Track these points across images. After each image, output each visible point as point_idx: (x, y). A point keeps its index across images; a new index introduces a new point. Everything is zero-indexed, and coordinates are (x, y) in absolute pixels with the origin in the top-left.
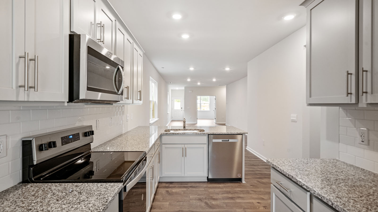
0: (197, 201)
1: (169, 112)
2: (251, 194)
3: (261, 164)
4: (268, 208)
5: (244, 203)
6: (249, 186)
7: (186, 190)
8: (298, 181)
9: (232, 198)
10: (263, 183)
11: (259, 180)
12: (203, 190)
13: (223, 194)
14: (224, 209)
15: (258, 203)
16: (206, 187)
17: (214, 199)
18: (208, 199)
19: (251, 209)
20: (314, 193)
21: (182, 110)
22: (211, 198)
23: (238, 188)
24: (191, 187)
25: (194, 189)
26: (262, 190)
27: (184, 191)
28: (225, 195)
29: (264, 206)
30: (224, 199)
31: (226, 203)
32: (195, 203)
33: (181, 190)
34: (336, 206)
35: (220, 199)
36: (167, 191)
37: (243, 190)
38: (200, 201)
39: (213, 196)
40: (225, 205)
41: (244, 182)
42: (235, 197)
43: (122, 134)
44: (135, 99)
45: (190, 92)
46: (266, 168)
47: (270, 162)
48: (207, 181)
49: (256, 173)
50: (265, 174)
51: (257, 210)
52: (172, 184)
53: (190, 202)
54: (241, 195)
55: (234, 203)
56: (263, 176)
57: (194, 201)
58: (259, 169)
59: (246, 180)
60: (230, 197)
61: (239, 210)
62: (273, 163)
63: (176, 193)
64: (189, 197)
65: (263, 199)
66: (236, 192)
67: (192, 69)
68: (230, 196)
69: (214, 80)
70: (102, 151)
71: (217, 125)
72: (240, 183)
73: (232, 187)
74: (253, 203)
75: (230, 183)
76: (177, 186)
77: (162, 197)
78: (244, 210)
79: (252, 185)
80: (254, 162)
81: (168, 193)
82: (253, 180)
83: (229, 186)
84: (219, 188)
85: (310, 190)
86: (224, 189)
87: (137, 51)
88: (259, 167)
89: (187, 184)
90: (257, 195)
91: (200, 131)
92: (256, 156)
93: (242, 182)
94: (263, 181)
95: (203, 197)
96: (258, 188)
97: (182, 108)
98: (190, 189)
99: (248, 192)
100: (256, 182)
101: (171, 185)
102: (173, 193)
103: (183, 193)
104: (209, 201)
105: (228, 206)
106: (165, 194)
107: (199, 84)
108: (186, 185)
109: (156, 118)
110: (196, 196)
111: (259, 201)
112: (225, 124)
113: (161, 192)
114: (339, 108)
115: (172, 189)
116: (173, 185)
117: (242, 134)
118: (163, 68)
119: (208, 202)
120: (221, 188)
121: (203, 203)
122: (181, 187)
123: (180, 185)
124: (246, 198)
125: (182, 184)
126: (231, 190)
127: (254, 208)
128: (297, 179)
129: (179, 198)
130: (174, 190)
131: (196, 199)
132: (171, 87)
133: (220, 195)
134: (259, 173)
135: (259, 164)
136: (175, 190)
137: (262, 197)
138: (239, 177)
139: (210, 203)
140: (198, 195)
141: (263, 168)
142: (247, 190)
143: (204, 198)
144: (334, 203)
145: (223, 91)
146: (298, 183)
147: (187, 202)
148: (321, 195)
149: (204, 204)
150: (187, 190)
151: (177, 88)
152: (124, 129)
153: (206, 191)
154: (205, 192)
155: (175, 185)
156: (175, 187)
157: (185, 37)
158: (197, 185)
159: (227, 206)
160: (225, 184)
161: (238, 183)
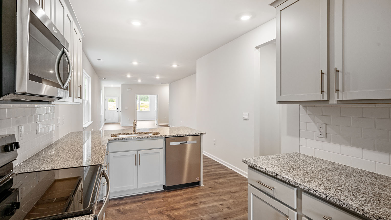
0: (158, 215)
1: (102, 114)
2: (211, 196)
3: (213, 164)
4: (231, 209)
5: (208, 207)
6: (208, 188)
7: (141, 204)
8: (285, 179)
9: (194, 205)
10: (220, 183)
11: (216, 181)
12: (162, 201)
13: (183, 202)
14: (190, 218)
15: (221, 204)
16: (164, 197)
17: (176, 209)
18: (170, 210)
19: (216, 212)
20: (305, 188)
21: (118, 110)
22: (172, 209)
23: (198, 192)
24: (146, 200)
25: (151, 202)
26: (221, 190)
27: (140, 206)
28: (187, 202)
29: (227, 207)
30: (186, 207)
31: (189, 211)
32: (156, 218)
33: (136, 206)
34: (330, 198)
35: (182, 208)
36: (119, 210)
37: (203, 194)
38: (161, 214)
39: (175, 206)
40: (189, 214)
41: (202, 185)
42: (197, 203)
43: (52, 144)
44: (75, 97)
45: (128, 90)
46: (219, 168)
47: (248, 161)
48: (163, 190)
49: (211, 174)
50: (220, 173)
51: (222, 212)
52: (123, 200)
53: (149, 218)
54: (203, 200)
55: (197, 209)
56: (218, 176)
57: (155, 216)
58: (213, 170)
59: (204, 183)
60: (192, 204)
61: (205, 216)
62: (252, 163)
63: (131, 210)
64: (148, 212)
65: (224, 200)
66: (196, 198)
67: (135, 63)
68: (192, 202)
69: (158, 77)
70: (32, 171)
71: (160, 126)
72: (198, 186)
73: (191, 192)
74: (216, 206)
75: (188, 188)
76: (129, 201)
77: (113, 218)
78: (209, 215)
79: (210, 187)
80: (206, 162)
81: (120, 212)
82: (210, 181)
83: (188, 192)
84: (178, 195)
85: (299, 185)
86: (184, 196)
87: (77, 34)
88: (213, 167)
89: (141, 197)
90: (218, 197)
91: (153, 134)
92: (207, 157)
93: (200, 186)
94: (219, 181)
95: (163, 209)
96: (217, 189)
97: (117, 109)
98: (146, 202)
99: (209, 196)
100: (213, 183)
101: (121, 202)
102: (126, 210)
103: (138, 208)
104: (171, 212)
105: (193, 214)
106: (116, 214)
107: (139, 81)
108: (140, 199)
109: (89, 121)
110: (156, 209)
111: (222, 203)
112: (168, 125)
113: (110, 213)
114: (300, 105)
115: (124, 206)
116: (124, 202)
117: (200, 135)
118: (99, 60)
119: (171, 214)
120: (180, 195)
121: (164, 216)
122: (134, 202)
123: (132, 200)
124: (208, 202)
125: (135, 198)
126: (191, 196)
127: (219, 211)
128: (283, 176)
129: (135, 215)
130: (127, 207)
131: (155, 213)
132: (105, 84)
133: (181, 204)
134: (214, 174)
135: (212, 164)
136: (129, 207)
137: (223, 197)
138: (198, 180)
139: (172, 214)
140: (157, 208)
141: (216, 168)
142: (208, 193)
143: (165, 210)
144: (328, 196)
145: (165, 90)
146: (285, 180)
147: (146, 218)
148: (313, 189)
149: (166, 217)
150: (143, 204)
151: (112, 86)
152: (54, 137)
153: (165, 201)
154: (164, 203)
155: (127, 201)
156: (126, 203)
157: (136, 24)
158: (154, 196)
159: (191, 214)
160: (184, 190)
161: (196, 187)
